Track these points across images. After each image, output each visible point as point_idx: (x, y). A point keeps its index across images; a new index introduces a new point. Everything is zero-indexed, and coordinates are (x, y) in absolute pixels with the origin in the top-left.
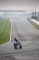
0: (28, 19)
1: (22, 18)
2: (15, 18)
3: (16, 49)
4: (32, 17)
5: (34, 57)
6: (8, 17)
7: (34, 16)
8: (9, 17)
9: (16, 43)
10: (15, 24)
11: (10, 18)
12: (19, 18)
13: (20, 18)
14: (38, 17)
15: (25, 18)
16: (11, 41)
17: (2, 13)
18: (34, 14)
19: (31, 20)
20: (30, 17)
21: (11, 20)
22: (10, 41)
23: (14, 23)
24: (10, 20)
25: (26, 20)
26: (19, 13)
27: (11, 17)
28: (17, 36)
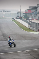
0: (13, 19)
1: (7, 17)
2: (0, 18)
3: (11, 47)
4: (17, 17)
5: (19, 56)
7: (19, 16)
9: (11, 42)
12: (4, 18)
14: (23, 17)
15: (10, 18)
18: (19, 14)
19: (15, 20)
20: (15, 17)
25: (11, 20)
26: (4, 13)
28: (2, 36)
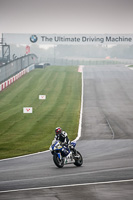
1: (119, 60)
2: (97, 63)
6: (70, 59)
8: (75, 59)
10: (94, 83)
11: (78, 63)
12: (109, 63)
13: (114, 63)
15: (129, 61)
16: (81, 139)
17: (53, 46)
21: (81, 70)
22: (78, 138)
23: (92, 77)
24: (77, 68)
26: (110, 45)
27: (81, 59)
28: (101, 122)
